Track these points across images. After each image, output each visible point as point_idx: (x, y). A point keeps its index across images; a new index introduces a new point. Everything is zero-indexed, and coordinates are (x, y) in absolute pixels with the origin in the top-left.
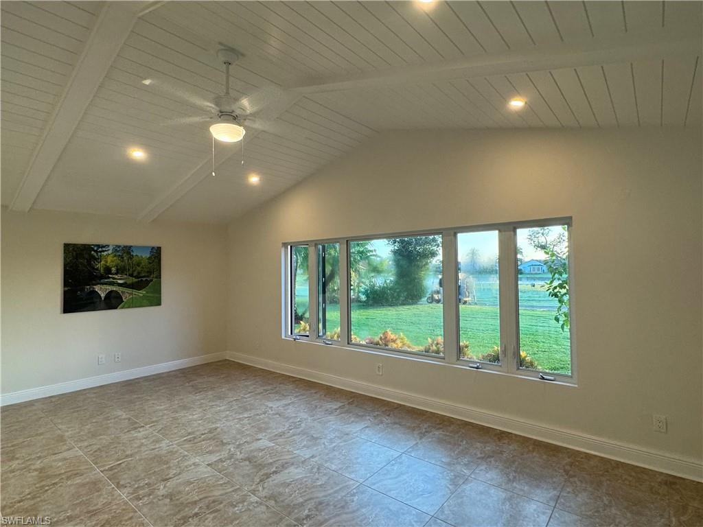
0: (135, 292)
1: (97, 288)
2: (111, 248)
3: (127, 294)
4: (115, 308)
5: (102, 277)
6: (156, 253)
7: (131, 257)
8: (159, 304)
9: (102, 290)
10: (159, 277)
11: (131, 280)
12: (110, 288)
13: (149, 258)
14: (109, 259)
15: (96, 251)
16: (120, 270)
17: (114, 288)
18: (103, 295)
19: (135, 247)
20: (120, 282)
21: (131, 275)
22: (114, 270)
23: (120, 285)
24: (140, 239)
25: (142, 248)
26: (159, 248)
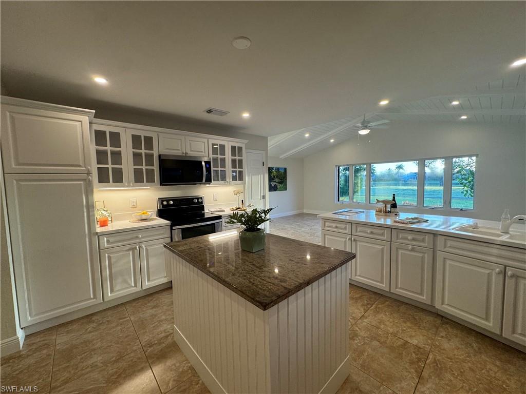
1: (272, 183)
2: (274, 168)
3: (279, 186)
4: (276, 191)
5: (273, 179)
6: (285, 169)
7: (279, 172)
8: (286, 190)
10: (286, 179)
11: (279, 181)
14: (274, 173)
15: (271, 170)
16: (277, 177)
17: (276, 184)
18: (273, 186)
19: (280, 168)
21: (279, 179)
22: (275, 176)
23: (277, 182)
24: (281, 165)
25: (282, 168)
26: (286, 168)
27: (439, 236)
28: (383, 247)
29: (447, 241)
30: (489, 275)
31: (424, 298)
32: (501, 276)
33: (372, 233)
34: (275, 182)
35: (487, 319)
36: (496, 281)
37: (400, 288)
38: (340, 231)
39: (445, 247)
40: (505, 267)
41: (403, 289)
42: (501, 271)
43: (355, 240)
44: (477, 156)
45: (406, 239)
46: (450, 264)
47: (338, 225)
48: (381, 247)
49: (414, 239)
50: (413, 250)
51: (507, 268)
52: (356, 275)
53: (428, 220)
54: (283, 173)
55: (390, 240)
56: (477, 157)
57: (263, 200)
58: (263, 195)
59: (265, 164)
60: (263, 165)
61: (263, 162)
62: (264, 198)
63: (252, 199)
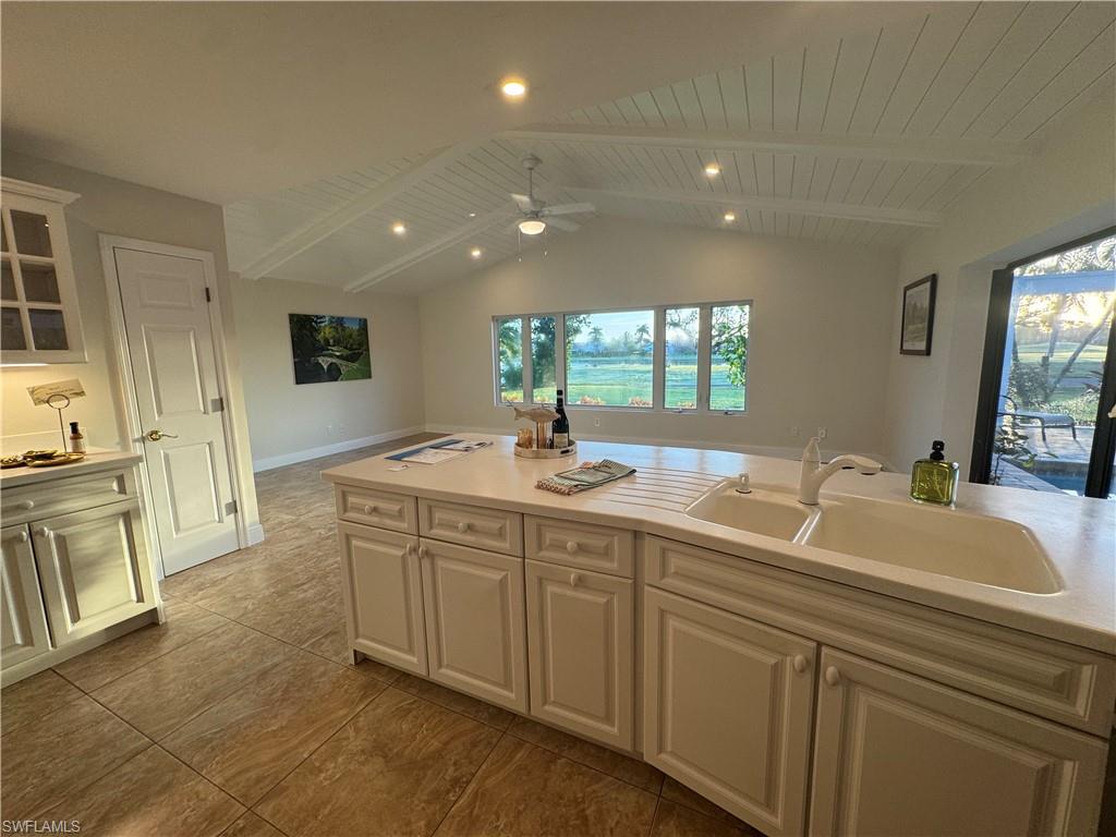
0: (350, 364)
1: (320, 360)
2: (327, 319)
3: (344, 366)
4: (336, 380)
5: (323, 349)
6: (364, 324)
7: (344, 329)
8: (370, 377)
9: (324, 362)
10: (368, 350)
11: (346, 352)
12: (330, 360)
13: (359, 330)
14: (326, 332)
15: (316, 322)
16: (337, 342)
17: (334, 361)
18: (325, 367)
19: (347, 318)
20: (338, 354)
21: (346, 348)
22: (331, 341)
23: (338, 357)
24: (350, 311)
25: (352, 319)
26: (366, 320)
27: (647, 538)
28: (504, 573)
29: (670, 554)
30: (777, 670)
31: (612, 733)
32: (808, 678)
33: (470, 528)
34: (331, 356)
35: (769, 804)
36: (793, 691)
37: (555, 703)
38: (388, 522)
39: (663, 575)
40: (819, 644)
41: (562, 706)
42: (808, 661)
43: (427, 553)
44: (750, 303)
45: (562, 547)
46: (675, 630)
47: (382, 505)
48: (497, 576)
49: (582, 549)
50: (581, 583)
51: (825, 650)
52: (440, 666)
53: (634, 471)
54: (356, 333)
55: (519, 553)
56: (751, 306)
57: (220, 413)
58: (217, 397)
59: (214, 295)
60: (209, 300)
61: (207, 290)
62: (222, 409)
63: (160, 412)
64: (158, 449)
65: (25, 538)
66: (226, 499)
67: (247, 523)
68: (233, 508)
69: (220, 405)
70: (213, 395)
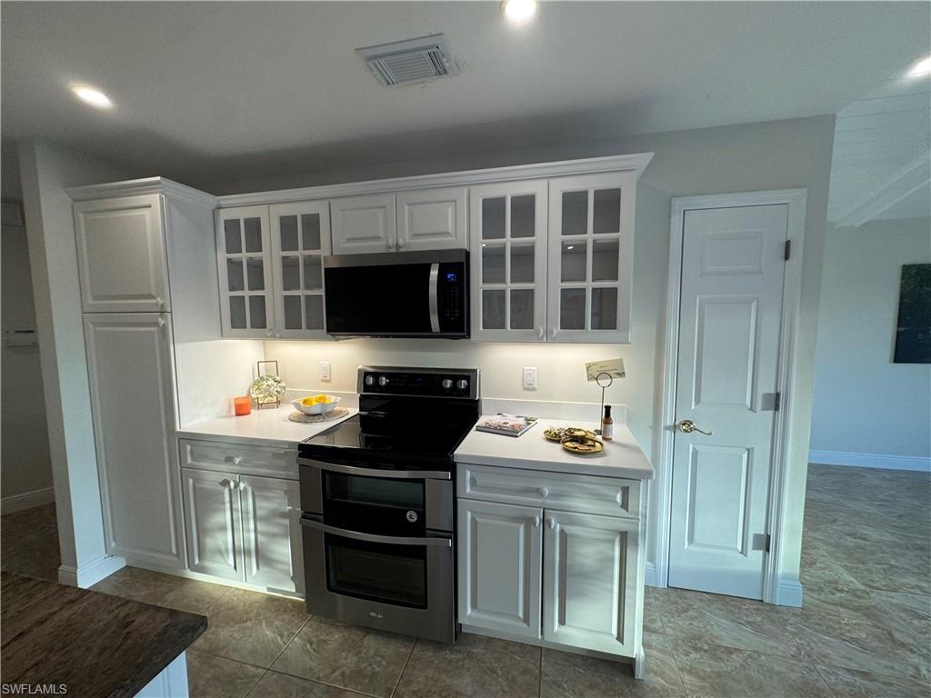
57: (771, 412)
58: (773, 392)
59: (796, 252)
60: (787, 257)
61: (788, 244)
62: (777, 408)
63: (698, 401)
64: (689, 442)
65: (537, 525)
66: (757, 527)
67: (780, 570)
68: (765, 543)
69: (775, 402)
70: (767, 387)
